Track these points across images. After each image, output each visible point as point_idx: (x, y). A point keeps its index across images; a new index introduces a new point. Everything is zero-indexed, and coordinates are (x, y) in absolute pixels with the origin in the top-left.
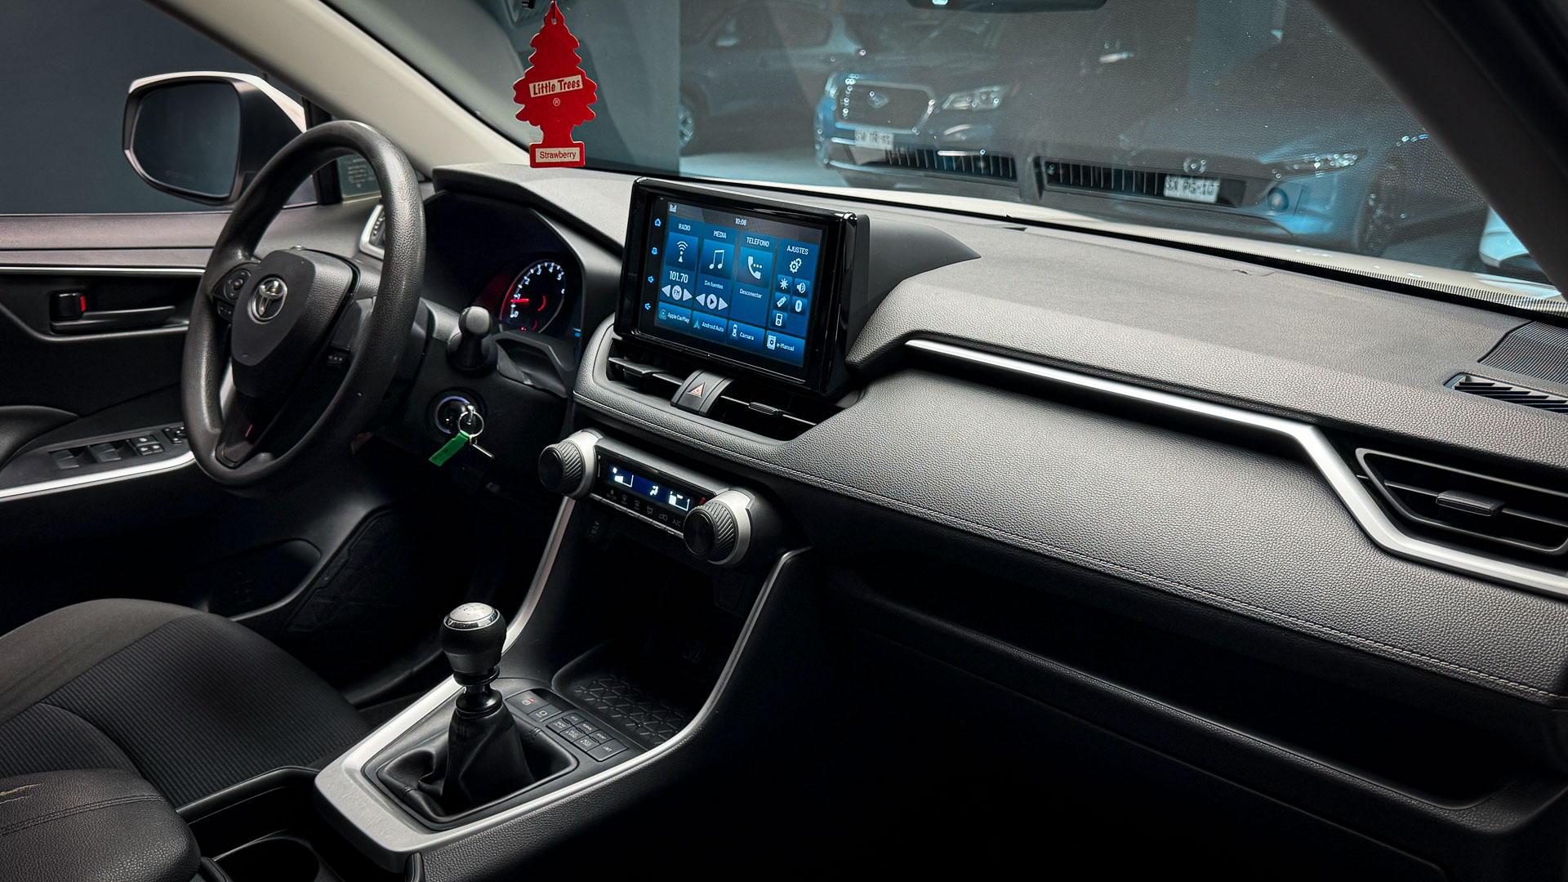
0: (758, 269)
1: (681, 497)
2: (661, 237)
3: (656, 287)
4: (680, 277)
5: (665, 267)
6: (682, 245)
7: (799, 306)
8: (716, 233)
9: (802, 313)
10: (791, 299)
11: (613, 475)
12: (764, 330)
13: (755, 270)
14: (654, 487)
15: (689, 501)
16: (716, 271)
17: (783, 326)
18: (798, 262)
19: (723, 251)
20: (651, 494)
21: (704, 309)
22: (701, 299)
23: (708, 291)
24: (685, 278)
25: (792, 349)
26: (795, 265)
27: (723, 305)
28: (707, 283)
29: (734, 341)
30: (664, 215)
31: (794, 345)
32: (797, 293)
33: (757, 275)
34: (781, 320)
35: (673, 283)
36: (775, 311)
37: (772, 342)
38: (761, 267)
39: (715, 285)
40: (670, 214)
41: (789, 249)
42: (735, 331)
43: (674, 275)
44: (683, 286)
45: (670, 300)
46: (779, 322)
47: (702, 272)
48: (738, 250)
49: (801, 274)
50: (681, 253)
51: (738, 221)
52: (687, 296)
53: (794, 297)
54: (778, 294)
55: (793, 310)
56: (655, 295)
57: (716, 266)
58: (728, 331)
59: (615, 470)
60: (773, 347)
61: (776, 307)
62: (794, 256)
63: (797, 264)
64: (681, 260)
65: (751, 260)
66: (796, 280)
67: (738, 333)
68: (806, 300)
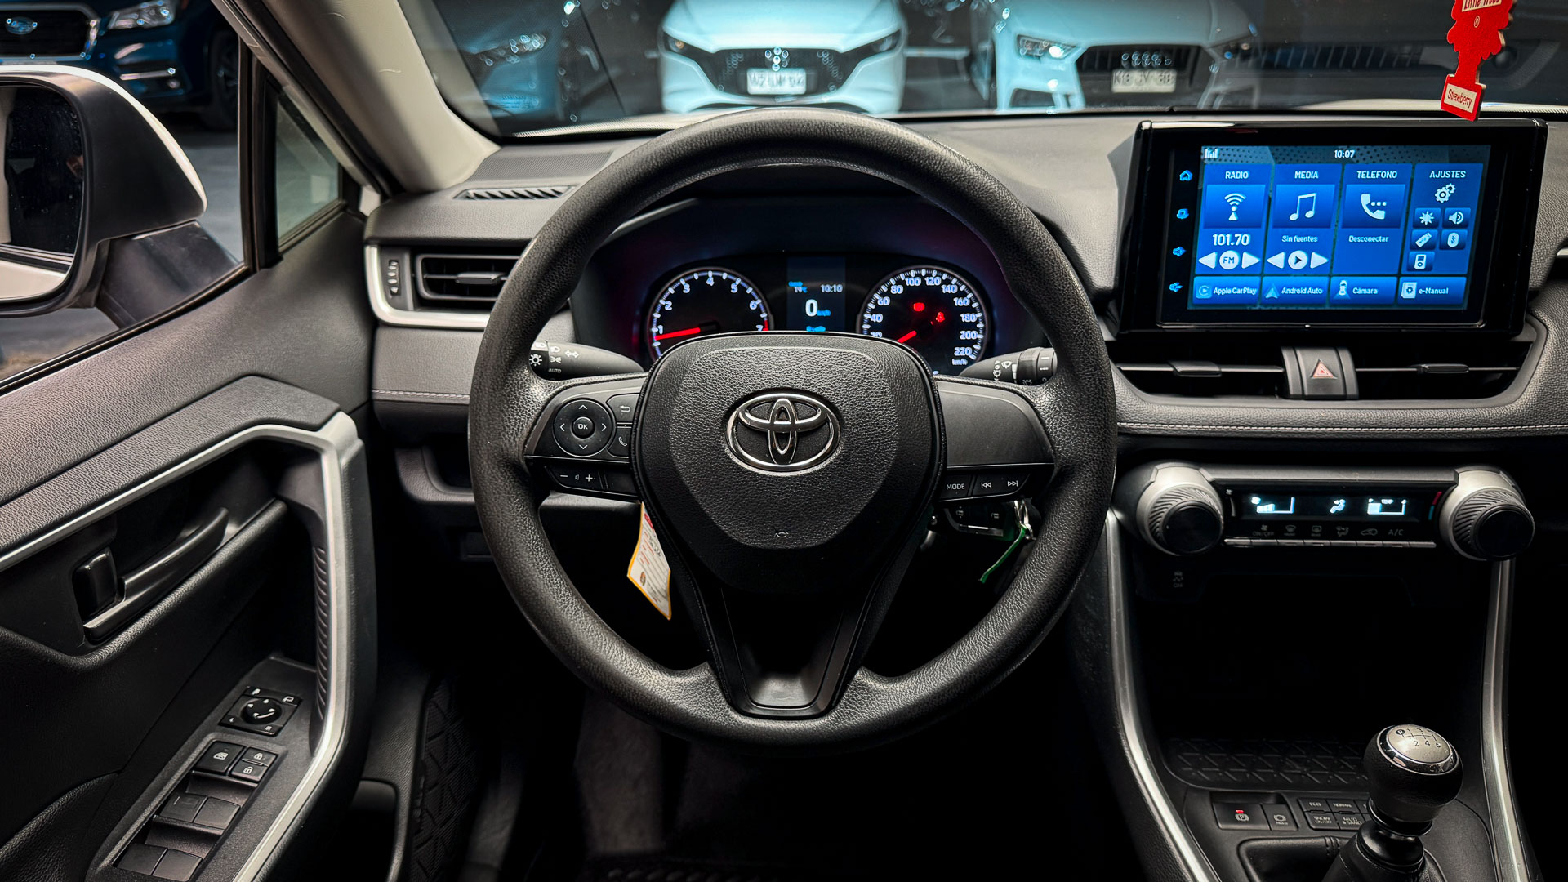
0: (1381, 208)
1: (1390, 501)
2: (1191, 196)
3: (1189, 260)
4: (1234, 239)
5: (1202, 232)
6: (1234, 199)
7: (1453, 240)
8: (1299, 174)
9: (1460, 247)
10: (1440, 233)
11: (1254, 507)
12: (1395, 279)
13: (1373, 209)
14: (1336, 502)
15: (1404, 502)
16: (1303, 224)
17: (1429, 268)
18: (1450, 188)
19: (1314, 195)
20: (1332, 511)
21: (1287, 271)
22: (1277, 260)
23: (1289, 249)
24: (1244, 239)
25: (1445, 291)
26: (1443, 194)
27: (1318, 260)
28: (1286, 239)
29: (1342, 302)
30: (1196, 164)
31: (1449, 287)
32: (1451, 226)
33: (1380, 215)
34: (1424, 262)
35: (1220, 250)
36: (1412, 253)
37: (1409, 290)
38: (1384, 204)
39: (1301, 239)
40: (1205, 162)
41: (1432, 175)
42: (1343, 288)
43: (1219, 239)
44: (1240, 250)
45: (1218, 272)
46: (1420, 263)
47: (1275, 227)
48: (1341, 190)
49: (1454, 202)
50: (1234, 209)
51: (1338, 154)
52: (1249, 260)
53: (1445, 231)
54: (1416, 232)
55: (1445, 247)
56: (1185, 270)
57: (1302, 213)
58: (1331, 290)
59: (1255, 500)
60: (1412, 295)
61: (1415, 248)
62: (1443, 183)
63: (1447, 191)
64: (1233, 217)
65: (1365, 199)
66: (1447, 210)
67: (1349, 290)
68: (1465, 232)
